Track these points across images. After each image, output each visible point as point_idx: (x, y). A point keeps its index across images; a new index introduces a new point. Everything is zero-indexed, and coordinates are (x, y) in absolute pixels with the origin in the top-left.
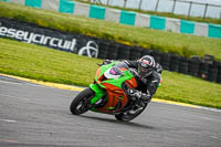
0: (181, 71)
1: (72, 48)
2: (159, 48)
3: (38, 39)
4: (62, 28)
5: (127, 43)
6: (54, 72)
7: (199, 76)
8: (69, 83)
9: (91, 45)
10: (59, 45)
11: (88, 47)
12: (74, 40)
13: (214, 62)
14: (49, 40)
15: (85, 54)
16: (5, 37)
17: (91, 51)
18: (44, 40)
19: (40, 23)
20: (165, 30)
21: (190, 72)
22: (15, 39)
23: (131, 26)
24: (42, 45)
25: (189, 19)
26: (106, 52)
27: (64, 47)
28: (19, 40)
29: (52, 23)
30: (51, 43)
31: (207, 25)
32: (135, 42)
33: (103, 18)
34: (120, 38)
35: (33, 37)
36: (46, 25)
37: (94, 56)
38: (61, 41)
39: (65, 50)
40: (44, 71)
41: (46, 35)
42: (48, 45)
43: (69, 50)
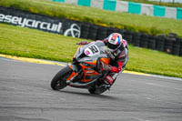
0: (149, 47)
1: (59, 30)
2: (131, 28)
3: (30, 23)
4: (50, 14)
5: (105, 25)
6: (29, 49)
7: (165, 51)
8: (39, 58)
9: (75, 27)
10: (48, 28)
11: (72, 29)
12: (60, 24)
13: (177, 39)
14: (39, 24)
15: (70, 35)
16: (3, 22)
17: (75, 32)
18: (35, 24)
19: (32, 10)
20: (141, 14)
21: (157, 48)
22: (11, 24)
23: (112, 11)
24: (34, 28)
25: (160, 4)
26: (87, 33)
27: (52, 29)
28: (15, 25)
29: (41, 10)
30: (41, 27)
31: (175, 9)
32: (111, 24)
33: (89, 5)
34: (98, 21)
35: (26, 21)
36: (37, 12)
37: (77, 37)
38: (49, 25)
39: (53, 32)
40: (20, 48)
41: (37, 20)
42: (38, 28)
43: (56, 32)
